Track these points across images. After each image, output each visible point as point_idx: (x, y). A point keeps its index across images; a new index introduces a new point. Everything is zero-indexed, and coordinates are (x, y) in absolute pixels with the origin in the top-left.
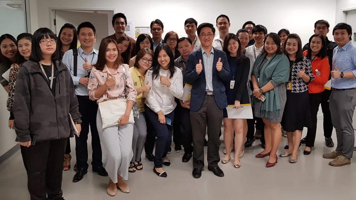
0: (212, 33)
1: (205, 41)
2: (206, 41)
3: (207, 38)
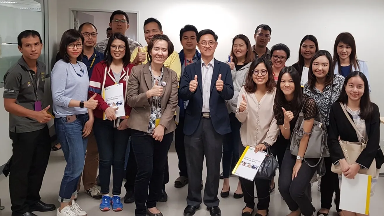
0: (215, 41)
1: (205, 50)
2: (207, 50)
3: (208, 46)
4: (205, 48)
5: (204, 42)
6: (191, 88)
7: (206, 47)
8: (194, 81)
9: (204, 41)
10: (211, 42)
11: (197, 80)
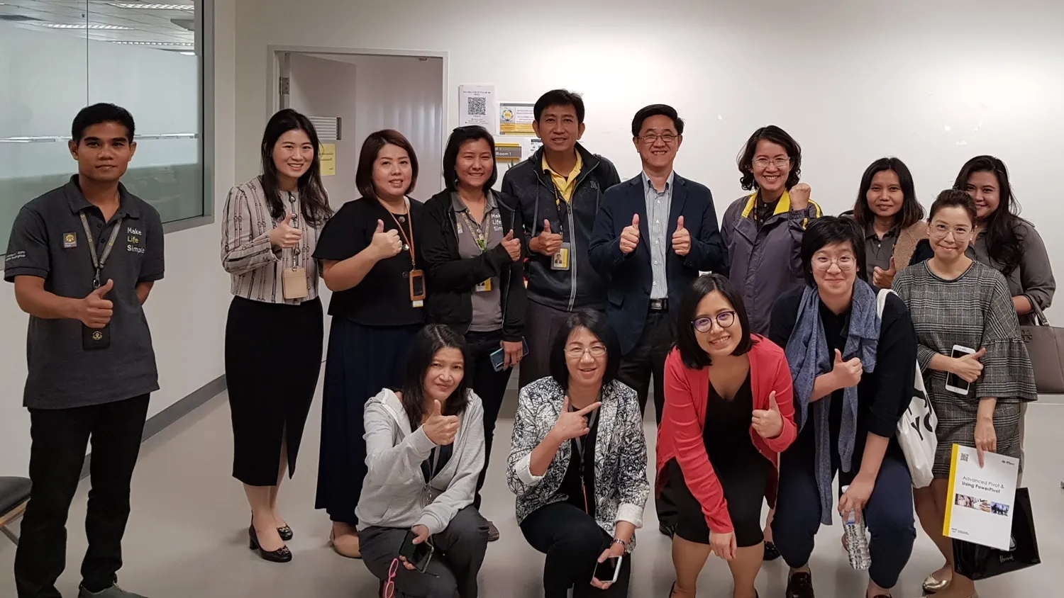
2: (656, 151)
3: (660, 143)
4: (652, 148)
5: (650, 133)
6: (624, 244)
7: (655, 144)
8: (631, 227)
9: (651, 130)
10: (668, 133)
11: (637, 225)
